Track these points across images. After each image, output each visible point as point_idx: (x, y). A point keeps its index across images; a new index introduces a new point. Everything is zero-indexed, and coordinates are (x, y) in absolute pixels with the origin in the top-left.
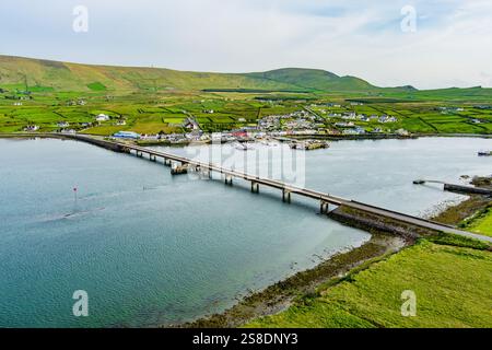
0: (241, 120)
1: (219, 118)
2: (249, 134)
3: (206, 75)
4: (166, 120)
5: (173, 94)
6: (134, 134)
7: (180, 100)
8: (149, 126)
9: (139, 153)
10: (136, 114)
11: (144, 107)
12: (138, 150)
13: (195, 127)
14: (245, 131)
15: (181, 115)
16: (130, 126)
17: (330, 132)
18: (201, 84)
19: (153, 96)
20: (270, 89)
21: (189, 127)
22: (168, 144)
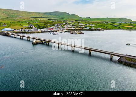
0: (48, 25)
1: (40, 24)
2: (54, 29)
3: (31, 13)
4: (22, 25)
5: (21, 18)
6: (11, 29)
7: (24, 20)
8: (16, 27)
9: (15, 36)
10: (10, 23)
11: (12, 21)
12: (14, 35)
13: (34, 27)
14: (53, 28)
15: (27, 24)
16: (8, 27)
17: (79, 29)
18: (30, 16)
19: (14, 18)
20: (52, 17)
21: (31, 27)
22: (26, 33)
